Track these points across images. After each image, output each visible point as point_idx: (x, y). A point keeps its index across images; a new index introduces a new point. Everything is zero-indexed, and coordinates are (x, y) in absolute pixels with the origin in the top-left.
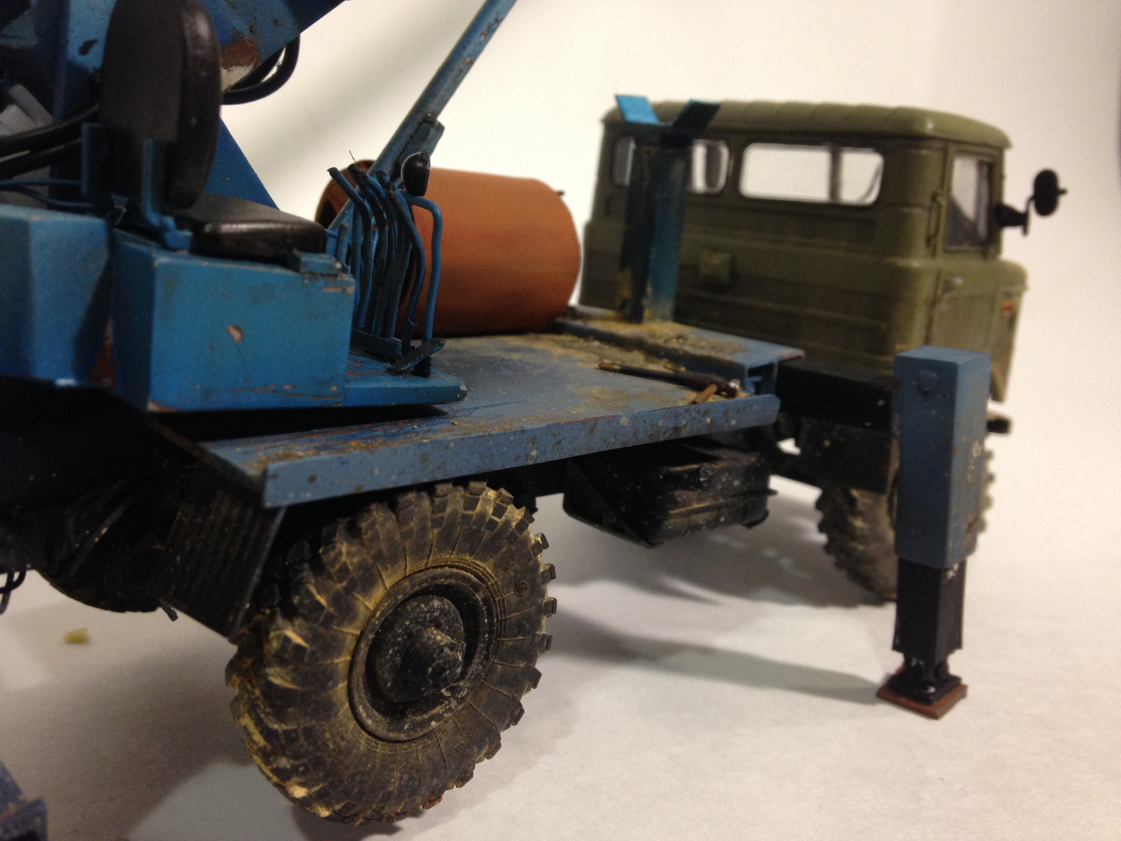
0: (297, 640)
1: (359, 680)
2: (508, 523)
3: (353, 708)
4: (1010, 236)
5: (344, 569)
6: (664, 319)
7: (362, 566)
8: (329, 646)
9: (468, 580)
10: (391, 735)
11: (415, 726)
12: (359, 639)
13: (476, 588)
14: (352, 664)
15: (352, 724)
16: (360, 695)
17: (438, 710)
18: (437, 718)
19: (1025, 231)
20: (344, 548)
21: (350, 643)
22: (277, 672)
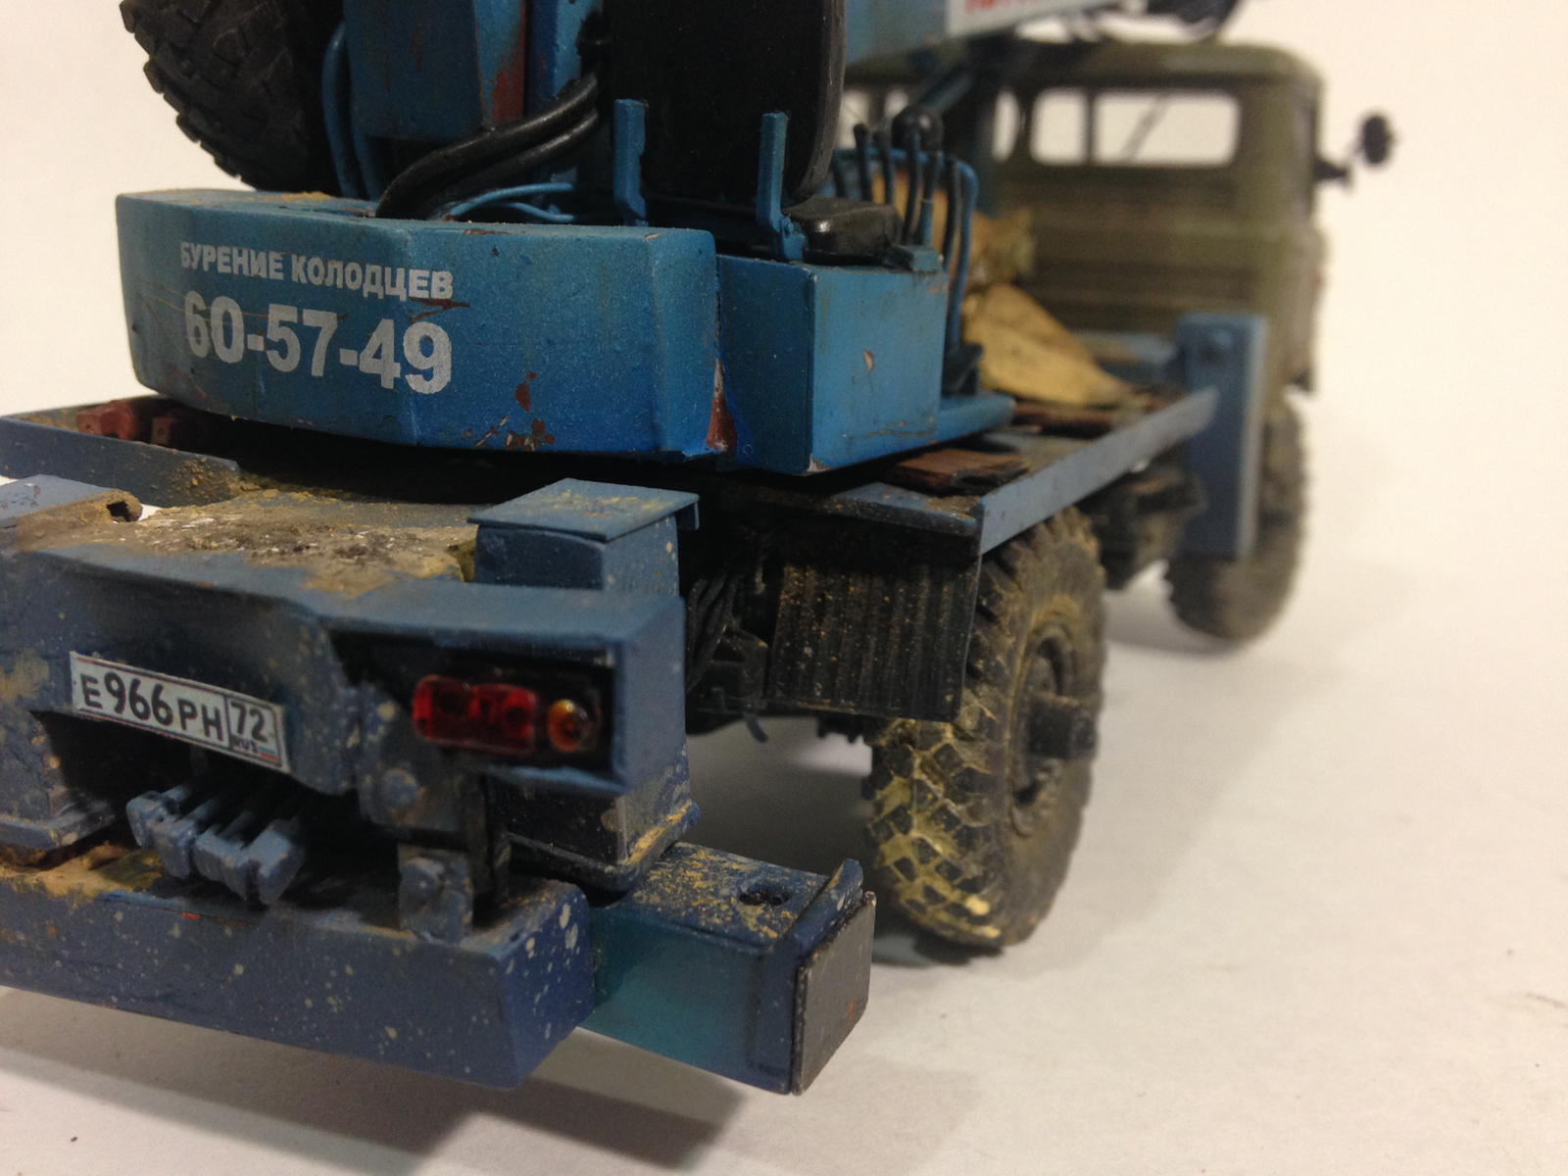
0: (988, 712)
1: (1010, 764)
8: (1000, 716)
10: (1025, 830)
11: (1033, 816)
12: (1013, 709)
16: (1009, 780)
17: (1043, 799)
18: (1042, 807)
21: (1010, 708)
22: (970, 757)
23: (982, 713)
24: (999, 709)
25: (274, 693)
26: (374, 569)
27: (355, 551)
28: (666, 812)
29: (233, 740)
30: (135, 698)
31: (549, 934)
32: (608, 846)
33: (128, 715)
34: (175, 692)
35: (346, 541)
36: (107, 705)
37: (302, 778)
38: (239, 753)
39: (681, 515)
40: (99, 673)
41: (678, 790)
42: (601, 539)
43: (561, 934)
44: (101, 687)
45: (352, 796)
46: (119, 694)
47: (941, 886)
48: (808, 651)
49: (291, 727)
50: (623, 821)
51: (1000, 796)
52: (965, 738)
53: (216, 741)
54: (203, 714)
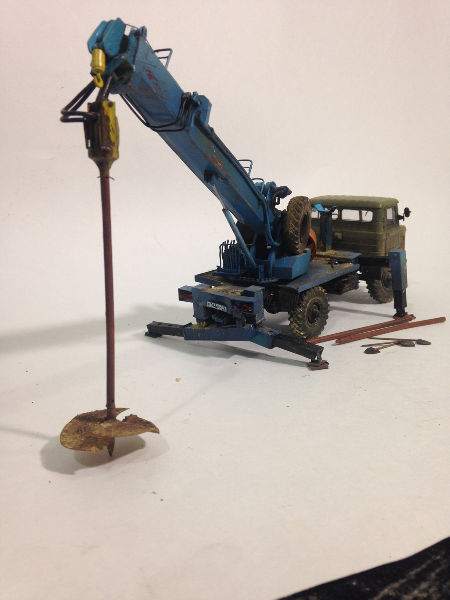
0: (302, 311)
1: (307, 318)
2: (323, 292)
3: (307, 322)
4: (401, 222)
5: (306, 300)
6: (330, 250)
7: (308, 300)
8: (304, 312)
9: (318, 302)
10: (312, 326)
11: (314, 325)
13: (320, 303)
14: (307, 315)
15: (307, 324)
16: (308, 320)
18: (316, 324)
19: (404, 220)
20: (305, 297)
21: (307, 311)
22: (300, 316)
25: (226, 306)
26: (235, 295)
27: (233, 293)
28: (262, 318)
31: (250, 328)
32: (256, 321)
34: (217, 305)
35: (232, 292)
36: (211, 306)
37: (229, 313)
39: (263, 290)
40: (210, 303)
42: (255, 293)
43: (252, 328)
45: (233, 315)
47: (298, 331)
49: (227, 309)
50: (257, 319)
51: (304, 321)
52: (299, 314)
53: (221, 310)
54: (219, 307)
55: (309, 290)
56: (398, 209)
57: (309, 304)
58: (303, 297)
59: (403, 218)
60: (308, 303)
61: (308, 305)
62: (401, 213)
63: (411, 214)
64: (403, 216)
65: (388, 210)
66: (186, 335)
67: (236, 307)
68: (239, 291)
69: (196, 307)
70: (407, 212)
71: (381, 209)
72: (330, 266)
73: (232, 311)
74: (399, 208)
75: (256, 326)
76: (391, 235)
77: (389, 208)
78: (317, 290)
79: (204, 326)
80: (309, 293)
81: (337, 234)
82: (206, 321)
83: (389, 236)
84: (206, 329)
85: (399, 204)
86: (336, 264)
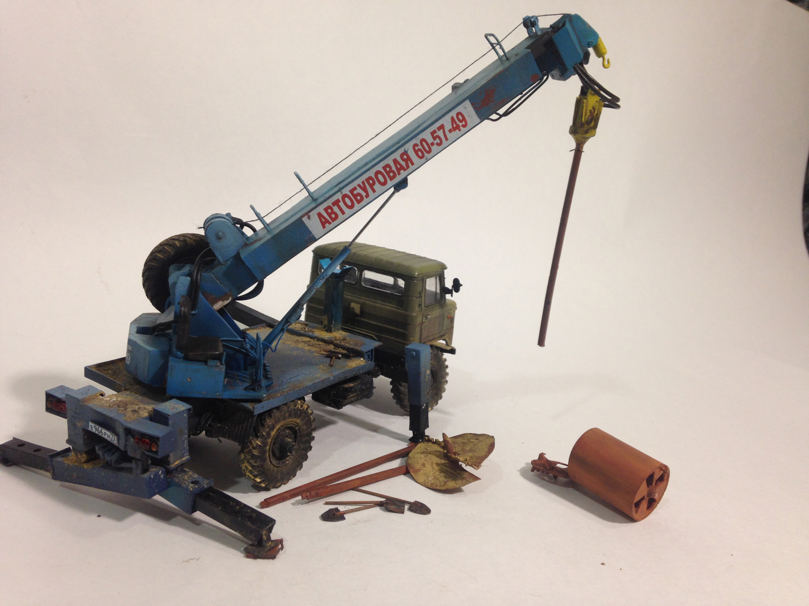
0: (259, 444)
1: (271, 452)
2: (304, 409)
3: (270, 459)
4: (449, 297)
5: (269, 426)
6: (338, 330)
7: (273, 425)
8: (265, 444)
9: (294, 424)
10: (278, 465)
11: (283, 463)
12: (271, 442)
13: (296, 426)
14: (270, 448)
15: (270, 463)
16: (271, 456)
17: (288, 458)
18: (287, 460)
19: (452, 296)
20: (268, 421)
21: (269, 442)
22: (256, 452)
23: (258, 444)
24: (263, 443)
25: (116, 434)
26: (136, 415)
27: (134, 411)
28: (183, 457)
29: (111, 440)
30: (98, 430)
31: (156, 475)
32: (168, 463)
33: (97, 432)
34: (104, 431)
35: (133, 408)
36: (94, 430)
37: (120, 448)
38: (112, 442)
39: (189, 410)
40: (93, 425)
41: (186, 454)
42: (169, 415)
43: (160, 475)
44: (93, 427)
45: (126, 451)
46: (96, 429)
47: (250, 476)
48: (227, 428)
49: (118, 440)
50: (171, 459)
51: (264, 460)
52: (254, 448)
53: (109, 439)
54: (107, 435)
55: (278, 408)
56: (444, 278)
57: (275, 430)
58: (265, 420)
59: (450, 292)
60: (272, 428)
61: (273, 433)
62: (449, 284)
63: (461, 288)
64: (450, 288)
65: (428, 280)
66: (54, 470)
67: (132, 440)
68: (146, 408)
69: (72, 427)
70: (457, 285)
71: (416, 277)
72: (329, 359)
73: (126, 446)
74: (446, 276)
75: (168, 472)
76: (429, 317)
77: (430, 276)
78: (292, 407)
79: (83, 460)
80: (276, 414)
81: (353, 305)
82: (86, 453)
83: (426, 317)
84: (85, 466)
85: (445, 271)
86: (339, 358)
